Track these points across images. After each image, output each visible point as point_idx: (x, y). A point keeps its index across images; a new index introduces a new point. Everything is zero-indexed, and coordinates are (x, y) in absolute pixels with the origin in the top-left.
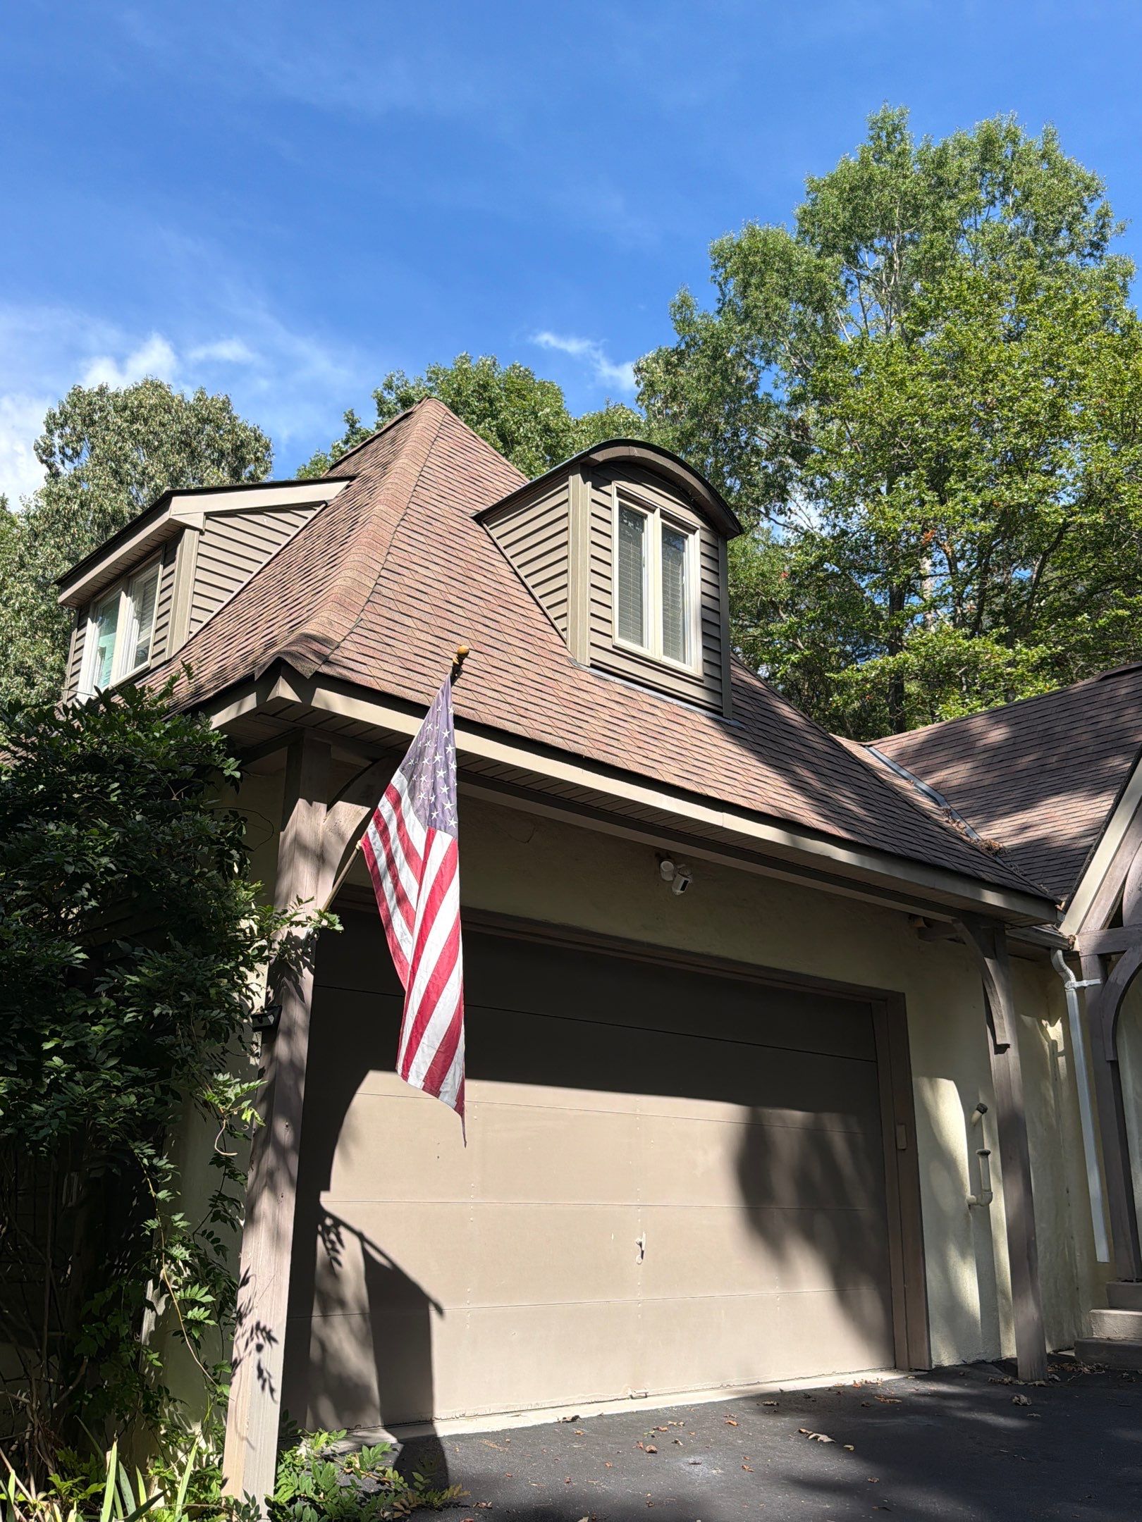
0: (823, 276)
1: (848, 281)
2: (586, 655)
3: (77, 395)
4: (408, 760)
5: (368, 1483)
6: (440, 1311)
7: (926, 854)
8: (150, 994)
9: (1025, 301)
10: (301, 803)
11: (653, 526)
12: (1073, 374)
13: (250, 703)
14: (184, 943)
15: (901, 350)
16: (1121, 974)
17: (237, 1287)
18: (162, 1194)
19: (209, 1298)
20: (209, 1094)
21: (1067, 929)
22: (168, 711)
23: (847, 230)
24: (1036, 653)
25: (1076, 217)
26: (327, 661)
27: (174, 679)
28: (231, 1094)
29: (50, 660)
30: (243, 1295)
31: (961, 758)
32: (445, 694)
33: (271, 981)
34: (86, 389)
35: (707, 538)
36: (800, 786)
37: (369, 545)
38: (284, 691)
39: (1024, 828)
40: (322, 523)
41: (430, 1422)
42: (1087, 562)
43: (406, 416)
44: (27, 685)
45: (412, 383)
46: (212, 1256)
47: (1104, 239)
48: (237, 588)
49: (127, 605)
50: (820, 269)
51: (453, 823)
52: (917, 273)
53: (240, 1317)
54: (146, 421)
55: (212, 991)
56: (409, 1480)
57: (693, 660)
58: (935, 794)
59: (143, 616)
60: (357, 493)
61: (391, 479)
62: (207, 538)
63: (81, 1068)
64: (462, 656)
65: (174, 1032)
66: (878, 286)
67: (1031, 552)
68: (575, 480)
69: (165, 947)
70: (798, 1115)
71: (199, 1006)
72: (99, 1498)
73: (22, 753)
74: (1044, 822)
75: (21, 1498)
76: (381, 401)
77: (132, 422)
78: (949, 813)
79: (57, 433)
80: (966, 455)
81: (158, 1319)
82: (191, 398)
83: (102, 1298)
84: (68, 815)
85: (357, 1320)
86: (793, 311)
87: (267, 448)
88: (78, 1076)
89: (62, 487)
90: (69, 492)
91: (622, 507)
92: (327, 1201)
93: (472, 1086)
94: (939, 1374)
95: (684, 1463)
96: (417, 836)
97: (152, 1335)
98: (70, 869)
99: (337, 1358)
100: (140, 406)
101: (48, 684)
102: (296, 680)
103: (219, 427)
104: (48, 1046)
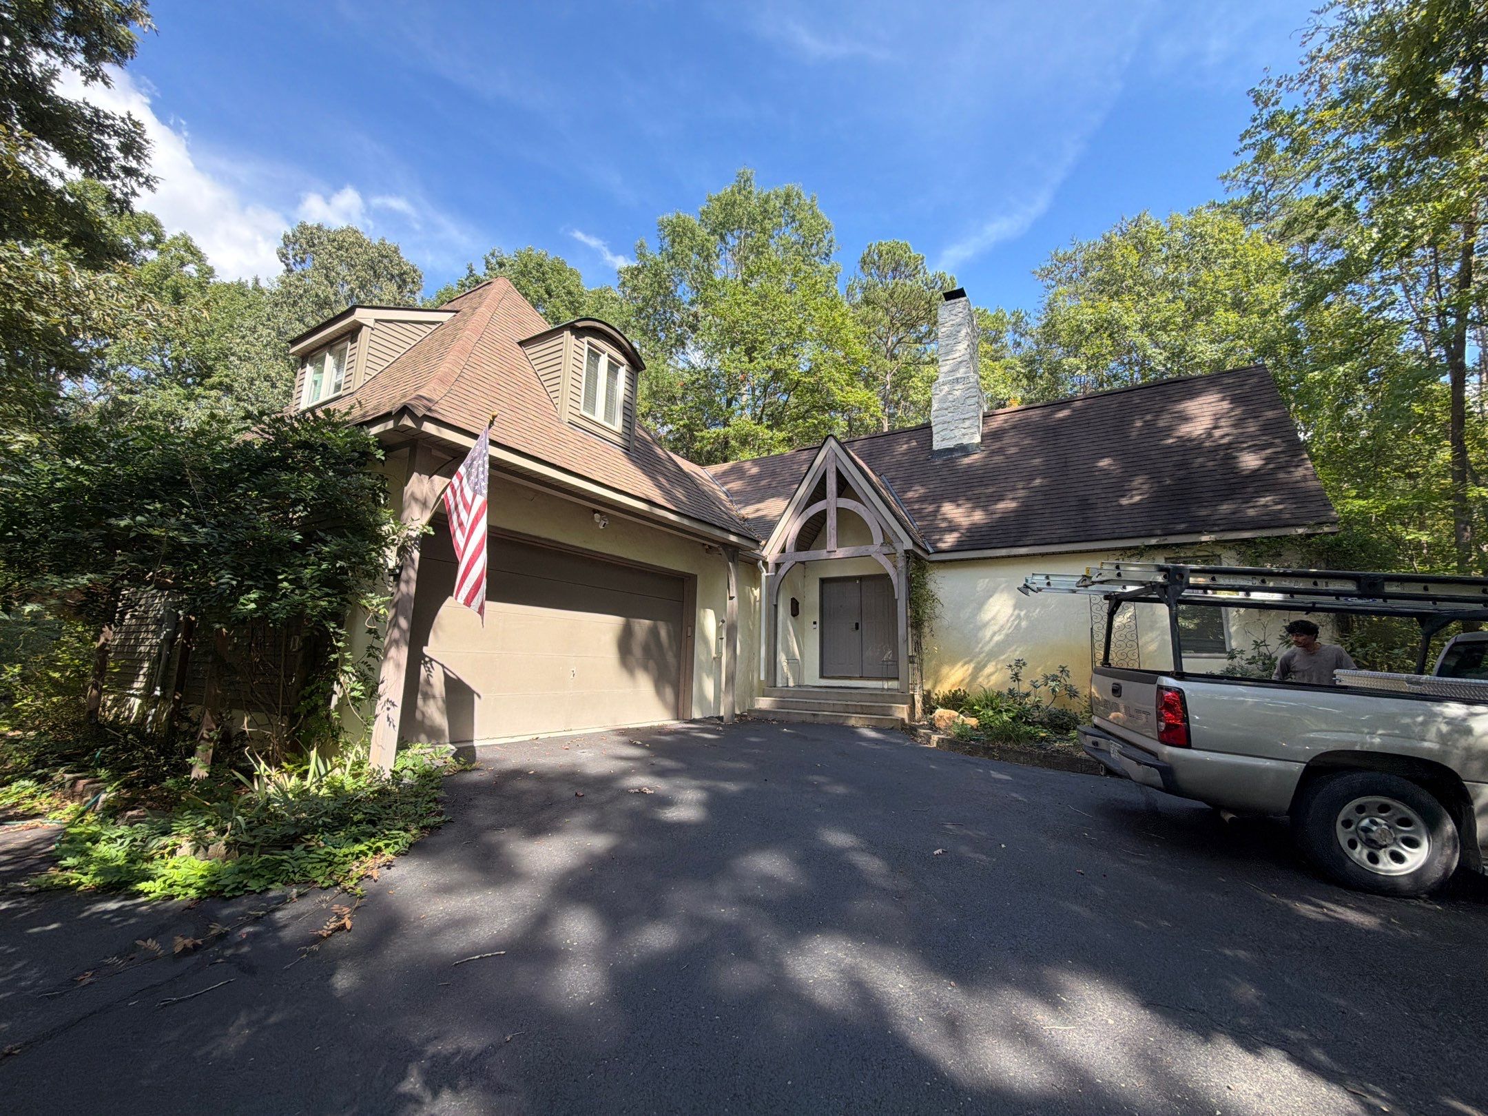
0: (709, 245)
1: (721, 250)
2: (566, 417)
3: (303, 227)
4: (468, 460)
5: (439, 763)
6: (479, 696)
7: (709, 519)
8: (336, 557)
9: (795, 276)
10: (415, 475)
11: (604, 361)
12: (810, 315)
13: (390, 425)
14: (353, 534)
15: (741, 288)
16: (782, 572)
17: (378, 684)
18: (340, 644)
19: (362, 688)
20: (364, 602)
21: (764, 553)
22: (348, 423)
23: (723, 225)
24: (781, 435)
25: (821, 240)
26: (430, 410)
27: (352, 407)
28: (374, 602)
29: (285, 375)
30: (381, 688)
31: (740, 479)
32: (486, 433)
33: (398, 555)
34: (309, 224)
35: (628, 369)
36: (660, 486)
37: (459, 351)
38: (407, 422)
39: (758, 510)
40: (439, 333)
41: (472, 741)
42: (808, 397)
43: (489, 283)
44: (272, 387)
45: (506, 256)
46: (367, 672)
47: (830, 252)
48: (392, 360)
49: (330, 360)
50: (708, 241)
51: (485, 492)
52: (751, 251)
53: (379, 696)
54: (347, 250)
55: (367, 557)
56: (458, 761)
57: (618, 425)
58: (728, 493)
59: (339, 367)
60: (459, 321)
61: (475, 317)
62: (375, 332)
63: (299, 588)
64: (494, 417)
65: (347, 574)
66: (734, 254)
67: (785, 390)
68: (567, 333)
69: (342, 536)
70: (647, 622)
71: (360, 563)
72: (307, 772)
73: (267, 436)
74: (766, 508)
75: (267, 773)
76: (487, 262)
77: (338, 249)
78: (731, 501)
79: (291, 246)
80: (762, 342)
81: (339, 699)
82: (376, 242)
83: (308, 689)
84: (291, 469)
85: (440, 703)
86: (695, 259)
87: (420, 277)
88: (297, 592)
89: (293, 279)
90: (298, 283)
91: (589, 350)
92: (426, 650)
93: (488, 604)
94: (693, 721)
95: (579, 752)
96: (469, 494)
97: (336, 706)
98: (293, 496)
99: (431, 719)
100: (344, 241)
101: (284, 388)
102: (413, 417)
103: (391, 261)
104: (280, 577)
